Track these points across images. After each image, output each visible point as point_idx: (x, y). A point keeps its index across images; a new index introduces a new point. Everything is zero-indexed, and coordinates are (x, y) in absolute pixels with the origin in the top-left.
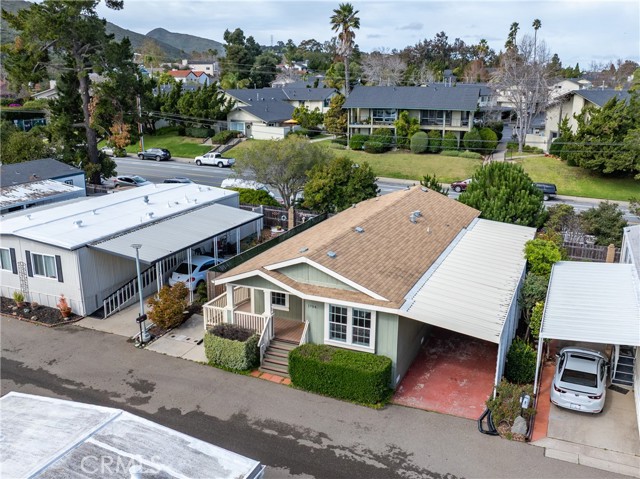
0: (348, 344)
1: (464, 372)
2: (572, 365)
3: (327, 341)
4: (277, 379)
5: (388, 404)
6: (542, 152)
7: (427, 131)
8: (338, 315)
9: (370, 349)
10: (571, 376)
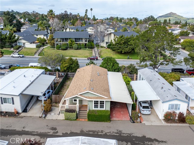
0: (99, 109)
1: (121, 110)
2: (143, 105)
3: (94, 109)
4: (84, 120)
5: (110, 121)
6: (105, 47)
7: (77, 44)
8: (96, 103)
9: (104, 109)
10: (144, 107)
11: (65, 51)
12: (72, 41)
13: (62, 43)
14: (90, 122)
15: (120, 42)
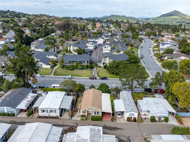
0: (96, 115)
1: (107, 115)
3: (94, 115)
4: (89, 120)
5: (102, 121)
7: (81, 65)
8: (95, 112)
9: (99, 115)
10: (118, 114)
11: (72, 71)
12: (77, 64)
13: (70, 64)
14: (92, 121)
15: (112, 66)
